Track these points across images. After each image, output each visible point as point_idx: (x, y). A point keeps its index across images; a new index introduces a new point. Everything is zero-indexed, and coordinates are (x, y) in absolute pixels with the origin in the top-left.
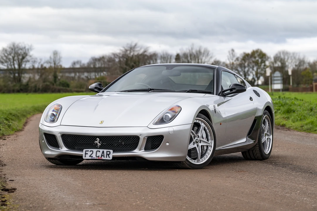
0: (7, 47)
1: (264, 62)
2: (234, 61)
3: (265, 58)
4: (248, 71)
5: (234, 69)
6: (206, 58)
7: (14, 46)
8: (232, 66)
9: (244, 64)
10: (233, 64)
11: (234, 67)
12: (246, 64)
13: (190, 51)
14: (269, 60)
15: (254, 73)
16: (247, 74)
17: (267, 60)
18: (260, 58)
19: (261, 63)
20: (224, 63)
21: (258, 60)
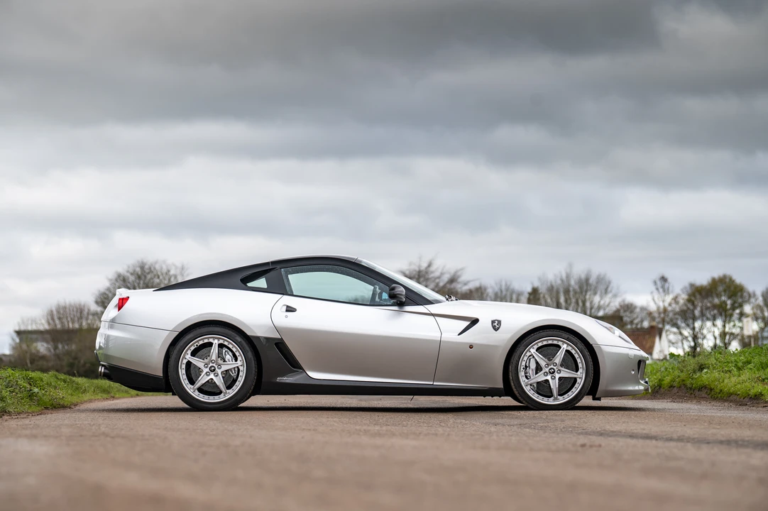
0: (128, 272)
1: (741, 306)
2: (666, 304)
3: (742, 296)
4: (701, 328)
5: (668, 323)
6: (602, 298)
7: (142, 267)
8: (662, 315)
9: (693, 311)
10: (665, 310)
11: (667, 319)
12: (697, 313)
13: (562, 280)
14: (753, 300)
15: (717, 333)
16: (699, 335)
17: (748, 301)
18: (729, 298)
19: (733, 308)
20: (643, 309)
21: (725, 303)
